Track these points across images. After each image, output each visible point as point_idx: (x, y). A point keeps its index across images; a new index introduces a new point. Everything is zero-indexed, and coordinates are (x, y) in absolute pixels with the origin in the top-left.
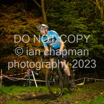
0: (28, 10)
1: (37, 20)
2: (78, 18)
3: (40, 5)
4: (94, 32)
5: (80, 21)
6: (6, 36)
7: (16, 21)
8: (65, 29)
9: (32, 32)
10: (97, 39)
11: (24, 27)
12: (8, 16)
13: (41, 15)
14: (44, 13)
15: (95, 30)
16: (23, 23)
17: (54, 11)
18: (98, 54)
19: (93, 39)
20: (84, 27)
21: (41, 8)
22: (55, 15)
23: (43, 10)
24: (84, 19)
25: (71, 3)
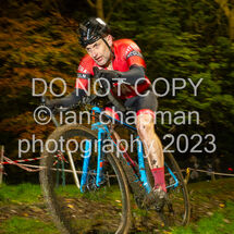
2: (179, 34)
4: (213, 66)
5: (182, 41)
6: (16, 70)
10: (219, 82)
12: (21, 26)
15: (216, 62)
16: (55, 43)
17: (124, 16)
18: (221, 115)
19: (210, 82)
20: (191, 55)
22: (127, 26)
24: (191, 36)
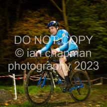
3: (62, 9)
7: (39, 25)
8: (84, 32)
11: (47, 30)
14: (65, 17)
21: (62, 13)
23: (65, 14)
25: (91, 7)
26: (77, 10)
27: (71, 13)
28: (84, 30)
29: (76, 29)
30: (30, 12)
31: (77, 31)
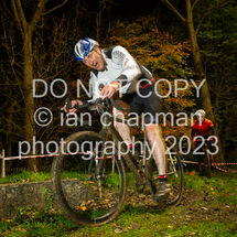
0: (163, 29)
1: (180, 46)
3: (186, 17)
9: (170, 68)
11: (156, 60)
13: (187, 36)
14: (193, 33)
21: (187, 23)
23: (191, 26)
26: (218, 16)
27: (204, 22)
28: (232, 58)
29: (216, 55)
30: (122, 25)
31: (217, 59)
